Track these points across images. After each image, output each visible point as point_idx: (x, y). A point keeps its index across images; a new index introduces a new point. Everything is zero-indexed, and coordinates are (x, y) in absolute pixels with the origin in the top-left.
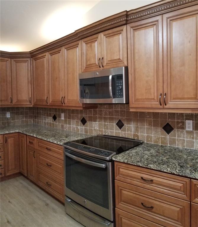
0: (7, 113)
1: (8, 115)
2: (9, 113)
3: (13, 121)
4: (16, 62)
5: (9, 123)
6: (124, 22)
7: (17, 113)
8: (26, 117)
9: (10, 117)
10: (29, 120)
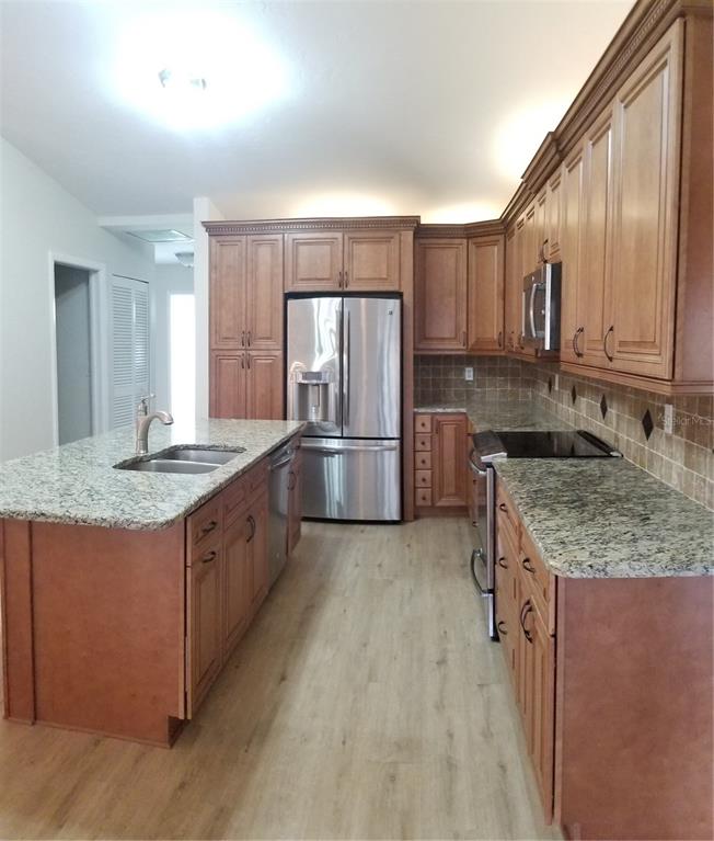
0: (467, 369)
1: (469, 374)
2: (471, 369)
3: (479, 390)
4: (479, 246)
5: (469, 394)
6: (557, 157)
7: (491, 372)
8: (513, 382)
9: (471, 379)
10: (520, 390)
